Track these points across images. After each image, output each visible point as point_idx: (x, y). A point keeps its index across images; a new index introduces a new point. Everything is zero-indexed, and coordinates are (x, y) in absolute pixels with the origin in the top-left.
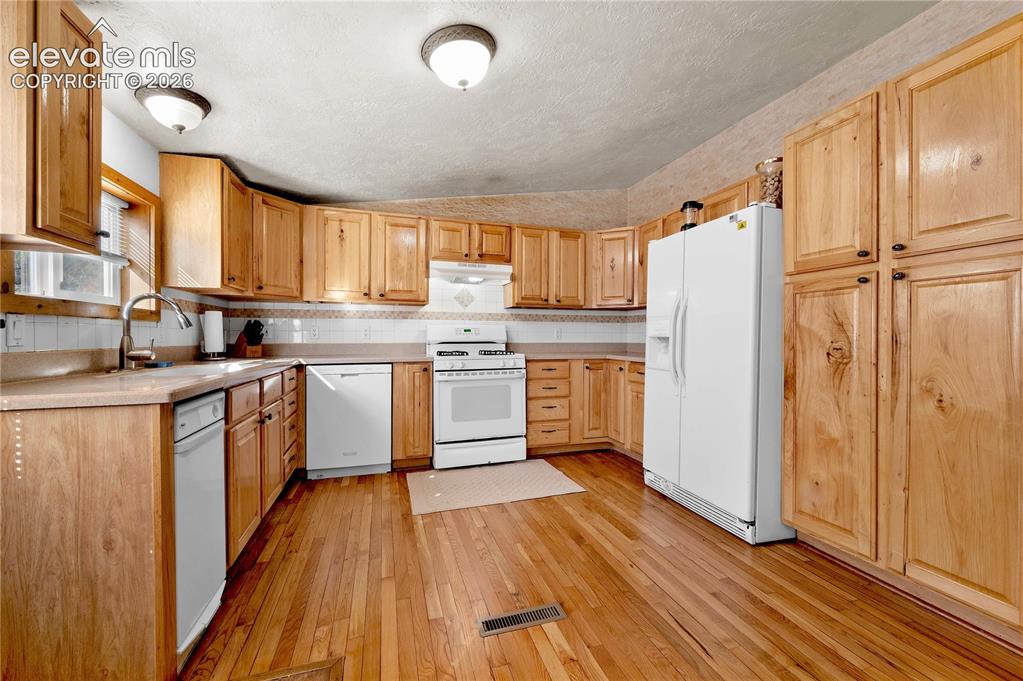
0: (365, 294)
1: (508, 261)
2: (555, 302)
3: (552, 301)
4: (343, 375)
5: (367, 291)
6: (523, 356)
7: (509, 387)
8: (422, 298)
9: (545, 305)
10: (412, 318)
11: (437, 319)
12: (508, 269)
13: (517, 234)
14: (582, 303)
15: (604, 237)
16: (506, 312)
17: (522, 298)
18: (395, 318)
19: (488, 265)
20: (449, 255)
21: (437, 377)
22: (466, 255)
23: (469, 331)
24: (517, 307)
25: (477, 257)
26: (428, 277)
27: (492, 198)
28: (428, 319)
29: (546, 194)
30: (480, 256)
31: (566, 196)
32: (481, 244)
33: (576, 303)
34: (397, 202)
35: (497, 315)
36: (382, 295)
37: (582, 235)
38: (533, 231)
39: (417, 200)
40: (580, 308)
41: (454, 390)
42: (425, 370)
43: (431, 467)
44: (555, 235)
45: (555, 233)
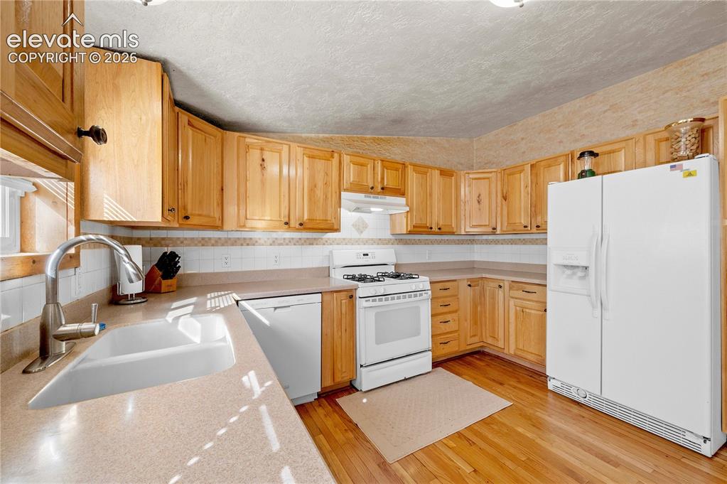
0: (286, 223)
1: (403, 194)
2: (437, 230)
3: (435, 229)
4: (275, 308)
5: (286, 220)
6: (427, 278)
7: (417, 310)
8: (335, 227)
9: (429, 231)
10: (317, 244)
11: (338, 244)
12: (402, 200)
13: (410, 170)
14: (455, 230)
15: (471, 176)
16: (391, 237)
17: (414, 227)
18: (302, 244)
19: (387, 197)
20: (357, 188)
21: (361, 304)
22: (372, 188)
23: (367, 255)
24: (410, 233)
25: (379, 190)
26: (340, 207)
27: (381, 139)
28: (331, 244)
29: (421, 138)
30: (383, 189)
31: (434, 141)
32: (383, 179)
33: (451, 230)
34: (303, 135)
35: (385, 240)
36: (301, 224)
37: (455, 174)
38: (422, 169)
39: (321, 135)
40: (453, 233)
41: (377, 315)
42: (351, 297)
43: (354, 389)
44: (437, 172)
45: (437, 171)
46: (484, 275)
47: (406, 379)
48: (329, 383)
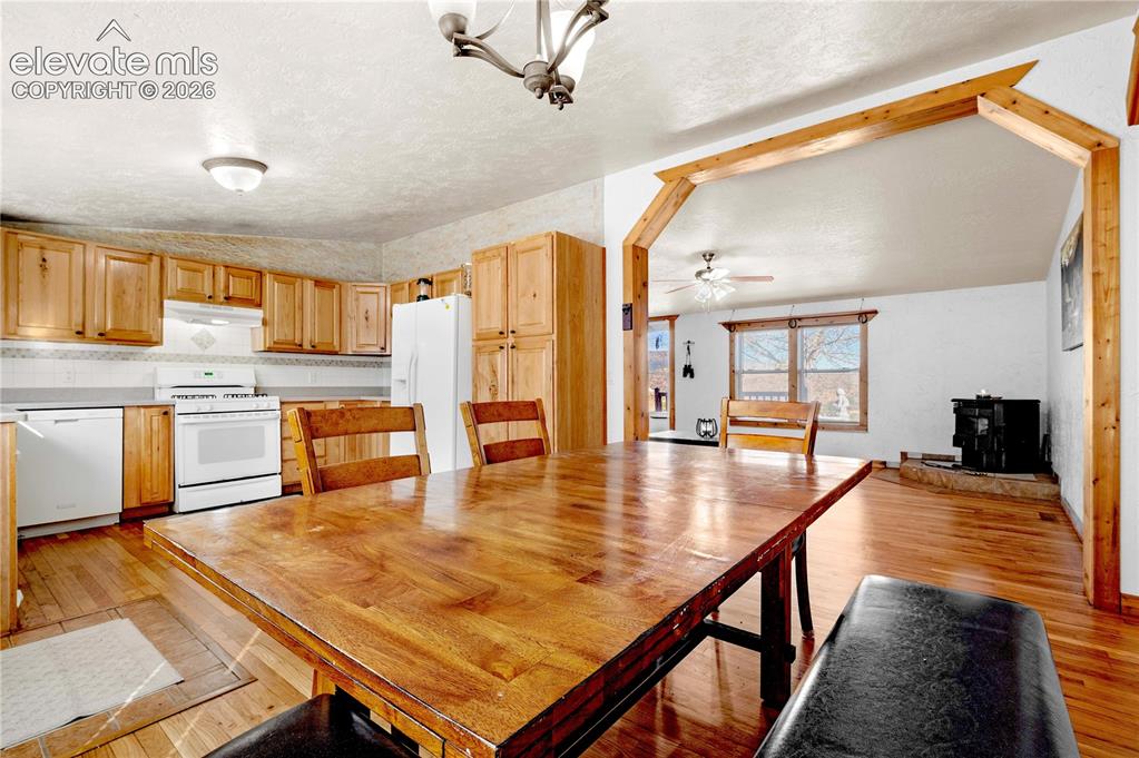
0: (78, 333)
1: (259, 305)
2: (309, 348)
3: (307, 346)
4: (57, 421)
5: (80, 329)
6: (277, 398)
7: (263, 428)
8: (154, 339)
9: (299, 349)
10: (134, 360)
11: (168, 361)
12: (259, 313)
13: (268, 279)
14: (337, 349)
15: (359, 289)
16: (253, 355)
17: (275, 343)
18: (112, 359)
19: (235, 308)
20: (189, 295)
21: (179, 420)
22: (210, 297)
23: (211, 374)
24: (269, 350)
25: (222, 299)
26: (162, 317)
27: (238, 238)
28: (156, 360)
29: (299, 240)
30: (226, 298)
31: (320, 244)
32: (227, 287)
33: (331, 349)
34: (114, 229)
35: (244, 358)
36: (101, 334)
37: (337, 286)
38: (287, 278)
39: (142, 231)
40: (336, 353)
41: (200, 433)
42: (166, 413)
43: (171, 512)
44: (309, 285)
45: (309, 281)
46: (362, 398)
47: (242, 503)
48: (134, 503)
